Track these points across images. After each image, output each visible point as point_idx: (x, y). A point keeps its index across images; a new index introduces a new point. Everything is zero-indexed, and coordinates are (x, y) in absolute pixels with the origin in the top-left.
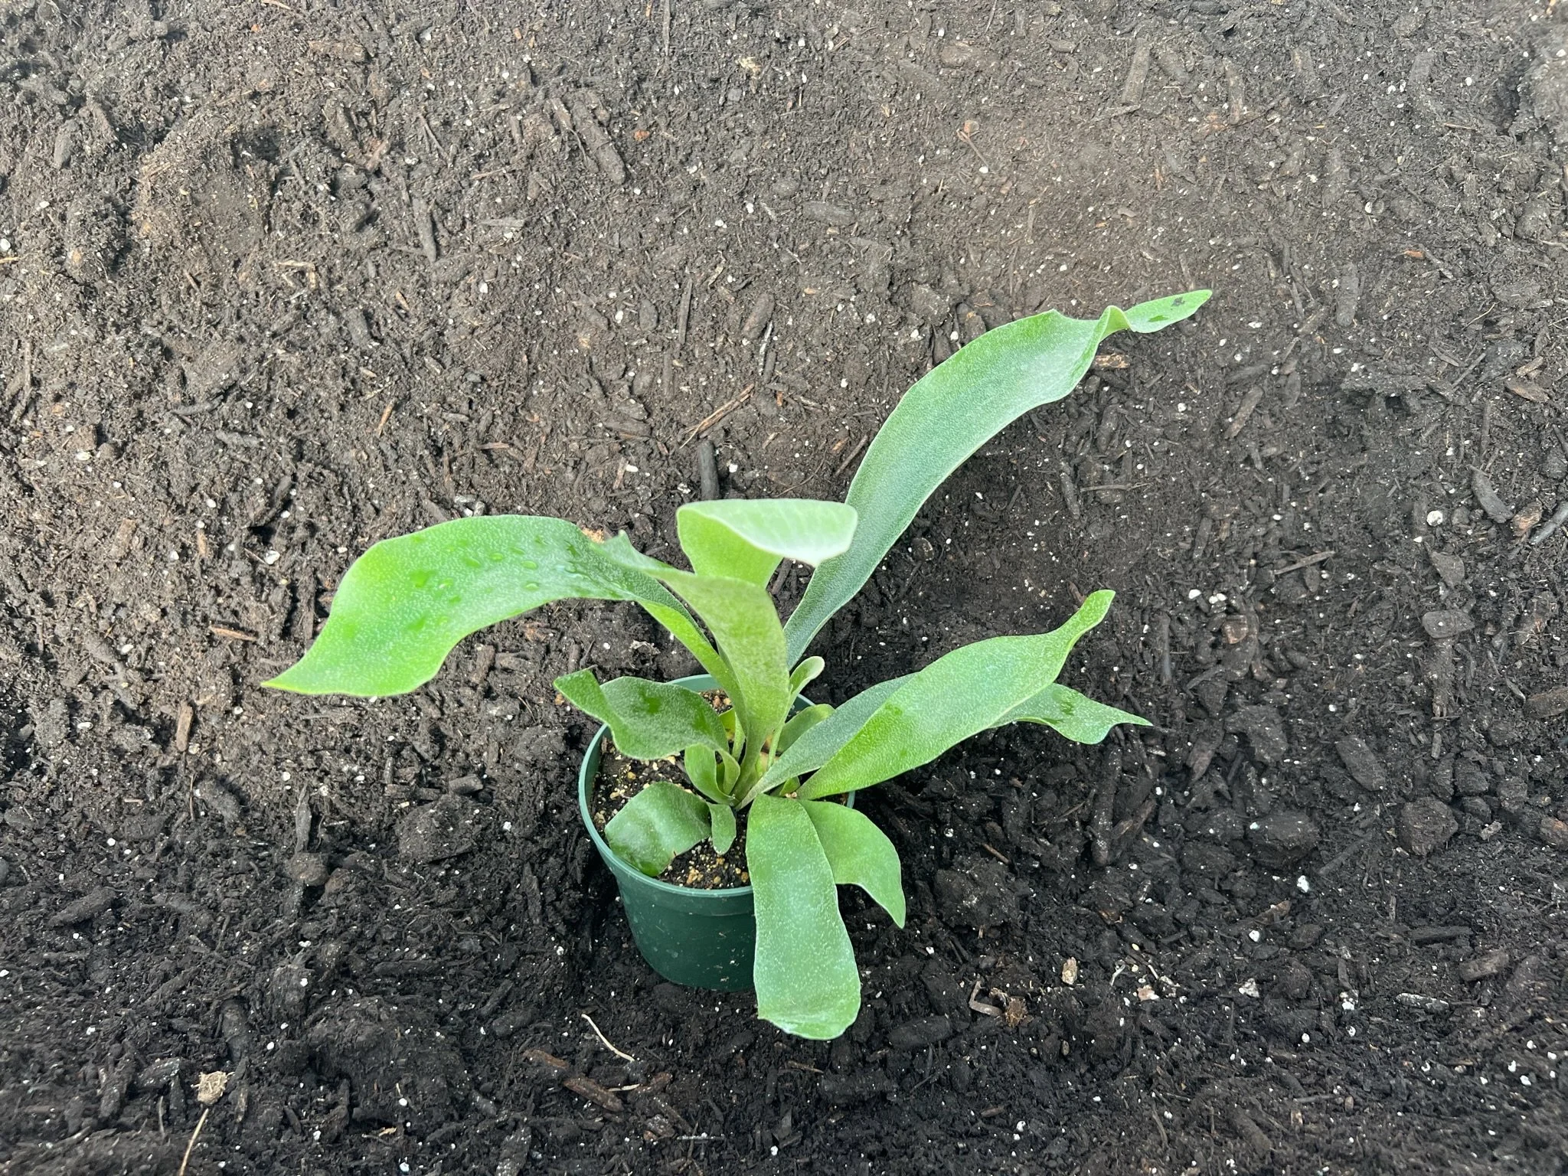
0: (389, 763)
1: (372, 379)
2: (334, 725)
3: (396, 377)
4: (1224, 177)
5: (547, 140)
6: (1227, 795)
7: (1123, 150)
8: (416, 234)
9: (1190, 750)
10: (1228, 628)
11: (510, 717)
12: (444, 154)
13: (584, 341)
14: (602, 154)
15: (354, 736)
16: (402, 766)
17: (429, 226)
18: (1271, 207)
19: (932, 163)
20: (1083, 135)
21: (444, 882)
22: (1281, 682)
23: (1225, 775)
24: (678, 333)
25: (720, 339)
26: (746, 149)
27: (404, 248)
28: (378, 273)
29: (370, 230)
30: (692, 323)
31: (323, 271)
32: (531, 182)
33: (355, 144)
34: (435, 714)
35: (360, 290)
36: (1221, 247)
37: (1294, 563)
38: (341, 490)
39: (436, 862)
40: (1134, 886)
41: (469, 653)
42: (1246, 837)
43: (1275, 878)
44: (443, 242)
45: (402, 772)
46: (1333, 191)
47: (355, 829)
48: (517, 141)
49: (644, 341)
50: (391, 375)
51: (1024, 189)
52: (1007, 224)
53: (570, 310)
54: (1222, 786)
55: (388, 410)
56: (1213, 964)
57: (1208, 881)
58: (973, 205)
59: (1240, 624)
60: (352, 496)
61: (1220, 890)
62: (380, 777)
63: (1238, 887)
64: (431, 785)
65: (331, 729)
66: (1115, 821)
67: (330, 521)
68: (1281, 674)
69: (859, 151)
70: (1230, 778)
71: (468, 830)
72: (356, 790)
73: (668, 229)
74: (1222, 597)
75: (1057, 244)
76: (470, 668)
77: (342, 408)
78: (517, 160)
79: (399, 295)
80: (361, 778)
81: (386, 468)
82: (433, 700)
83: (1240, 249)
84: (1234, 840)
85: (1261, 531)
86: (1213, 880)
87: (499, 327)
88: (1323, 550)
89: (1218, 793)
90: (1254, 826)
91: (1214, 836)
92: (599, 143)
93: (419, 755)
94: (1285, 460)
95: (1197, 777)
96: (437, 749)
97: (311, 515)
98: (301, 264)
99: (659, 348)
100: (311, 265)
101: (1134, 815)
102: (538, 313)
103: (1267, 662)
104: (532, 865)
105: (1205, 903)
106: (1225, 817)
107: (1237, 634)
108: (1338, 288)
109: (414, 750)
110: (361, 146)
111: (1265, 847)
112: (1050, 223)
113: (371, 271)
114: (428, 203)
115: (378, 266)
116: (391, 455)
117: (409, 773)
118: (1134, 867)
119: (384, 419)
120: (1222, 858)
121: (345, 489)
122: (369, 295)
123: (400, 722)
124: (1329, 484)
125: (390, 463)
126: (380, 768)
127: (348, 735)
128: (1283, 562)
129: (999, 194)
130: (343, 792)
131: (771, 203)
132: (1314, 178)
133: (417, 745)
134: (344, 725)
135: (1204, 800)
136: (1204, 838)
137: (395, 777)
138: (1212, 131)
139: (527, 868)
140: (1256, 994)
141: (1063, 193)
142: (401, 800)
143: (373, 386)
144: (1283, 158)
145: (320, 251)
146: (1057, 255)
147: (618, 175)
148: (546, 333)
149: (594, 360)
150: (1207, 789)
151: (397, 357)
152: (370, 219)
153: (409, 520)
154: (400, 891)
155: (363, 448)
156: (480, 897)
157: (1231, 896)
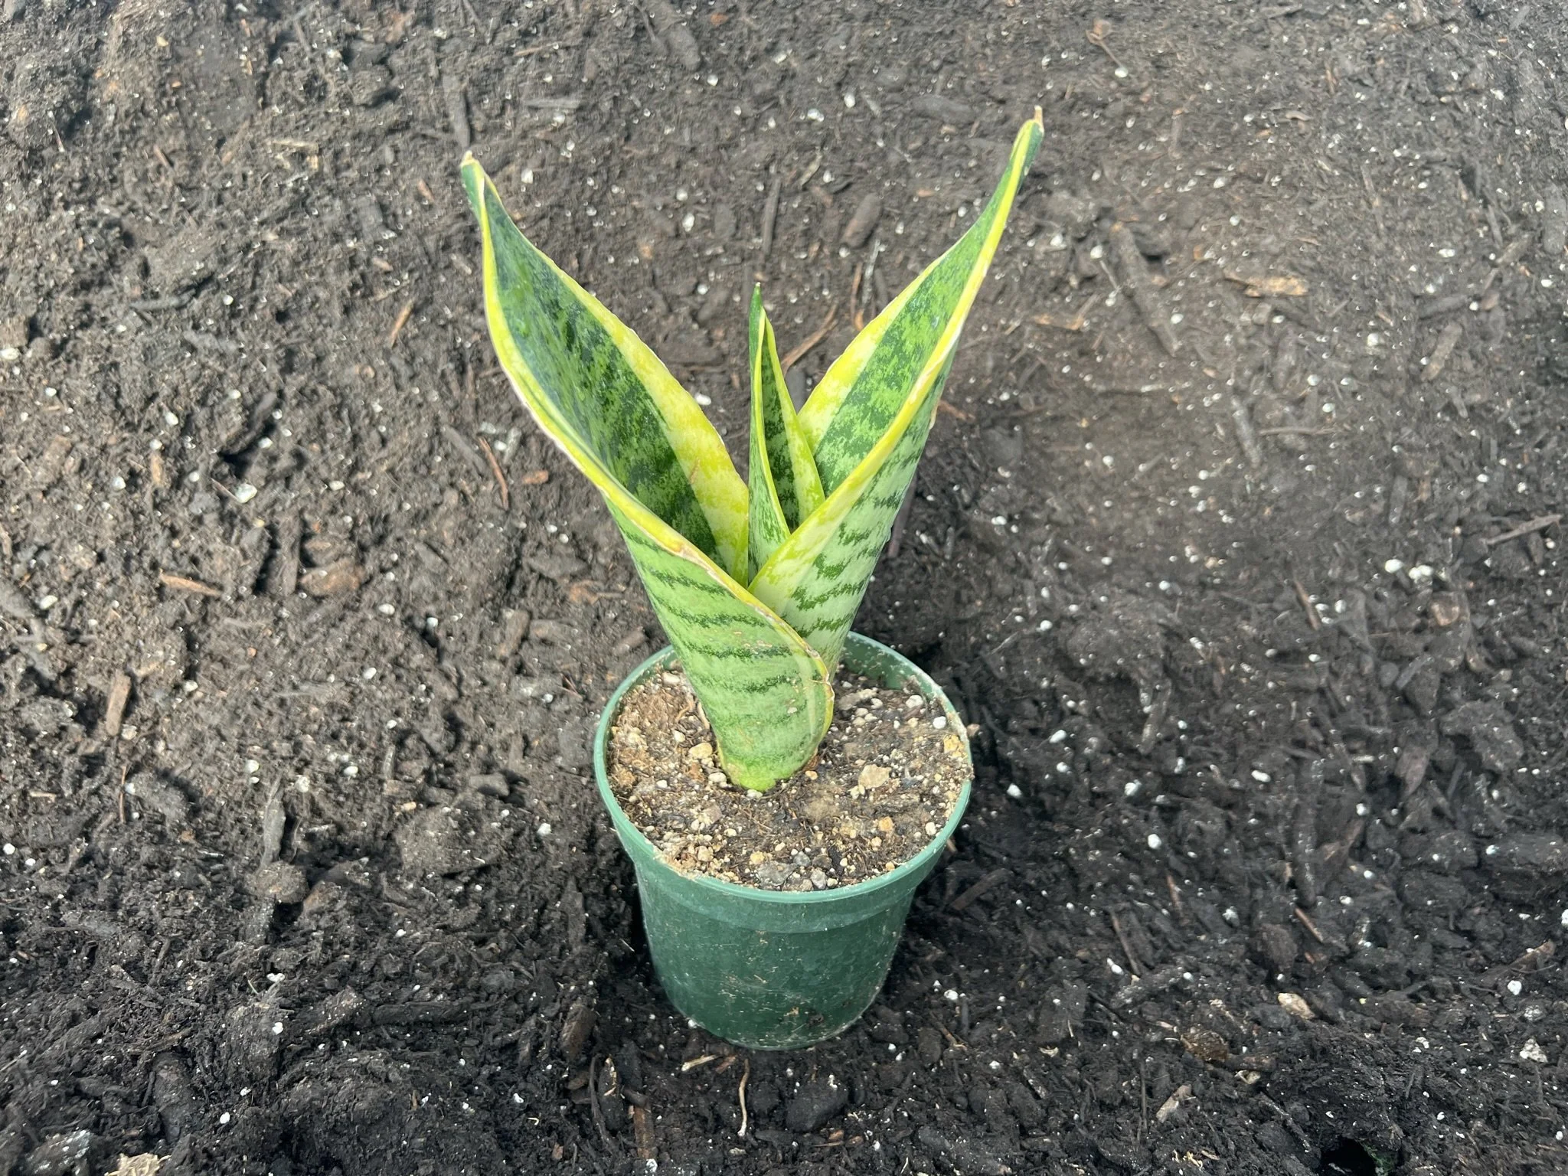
0: (390, 754)
2: (318, 705)
3: (416, 275)
4: (1406, 82)
5: (608, 14)
7: (1286, 51)
8: (446, 116)
9: (1397, 758)
10: (1436, 607)
11: (549, 697)
12: (482, 30)
13: (646, 249)
14: (673, 35)
15: (344, 720)
16: (407, 759)
17: (462, 105)
18: (1457, 124)
19: (1057, 66)
20: (1234, 39)
21: (462, 900)
22: (1505, 674)
23: (1443, 789)
24: (761, 242)
25: (815, 248)
26: (844, 35)
27: (430, 132)
28: (396, 159)
29: (390, 107)
30: (779, 230)
31: (328, 154)
32: (589, 61)
33: (374, 15)
34: (451, 694)
35: (374, 178)
36: (1407, 159)
37: (1508, 531)
38: (339, 413)
39: (451, 876)
40: (1348, 925)
41: (495, 619)
42: (1481, 866)
43: (1523, 916)
44: (478, 125)
45: (406, 766)
46: (1526, 106)
47: (342, 838)
48: (572, 16)
49: (720, 250)
50: (411, 272)
51: (1169, 95)
52: (1147, 136)
53: (630, 214)
54: (1441, 801)
55: (405, 312)
56: (1471, 1024)
57: (1440, 920)
58: (1108, 113)
59: (1449, 603)
60: (352, 421)
61: (1457, 931)
62: (377, 770)
63: (1481, 926)
64: (442, 785)
65: (314, 710)
67: (323, 452)
68: (1502, 663)
69: (977, 45)
70: (1450, 792)
71: (494, 835)
72: (346, 785)
73: (750, 122)
74: (1426, 571)
75: (1209, 158)
76: (497, 637)
77: (347, 310)
78: (573, 36)
79: (421, 184)
80: (352, 771)
81: (398, 387)
82: (448, 677)
83: (1429, 163)
84: (1464, 868)
85: (1464, 494)
86: (1446, 918)
87: (545, 223)
88: (1545, 514)
89: (1438, 813)
90: (1490, 850)
91: (1439, 864)
92: (670, 22)
93: (428, 747)
94: (1490, 410)
95: (1411, 789)
96: (452, 738)
97: (299, 442)
98: (301, 144)
99: (737, 259)
100: (313, 146)
102: (592, 212)
103: (1484, 650)
105: (1439, 948)
106: (1451, 840)
107: (1448, 615)
108: (1544, 211)
109: (421, 739)
110: (380, 17)
111: (1511, 876)
112: (1199, 135)
113: (389, 156)
114: (461, 80)
115: (396, 152)
116: (404, 371)
117: (415, 768)
118: (1347, 901)
119: (399, 324)
120: (1452, 890)
121: (345, 413)
122: (384, 184)
123: (405, 704)
124: (1548, 436)
125: (403, 381)
126: (378, 759)
127: (336, 717)
128: (1495, 529)
129: (1138, 102)
130: (329, 786)
131: (874, 94)
132: (1499, 95)
133: (426, 733)
134: (332, 706)
135: (1421, 820)
136: (1427, 865)
137: (397, 771)
138: (1389, 31)
140: (1544, 1059)
141: (1214, 102)
142: (406, 800)
143: (387, 283)
144: (1465, 69)
145: (325, 132)
146: (1212, 170)
147: (691, 59)
148: (601, 237)
149: (658, 272)
150: (1425, 806)
151: (419, 250)
153: (425, 450)
154: (403, 912)
155: (370, 363)
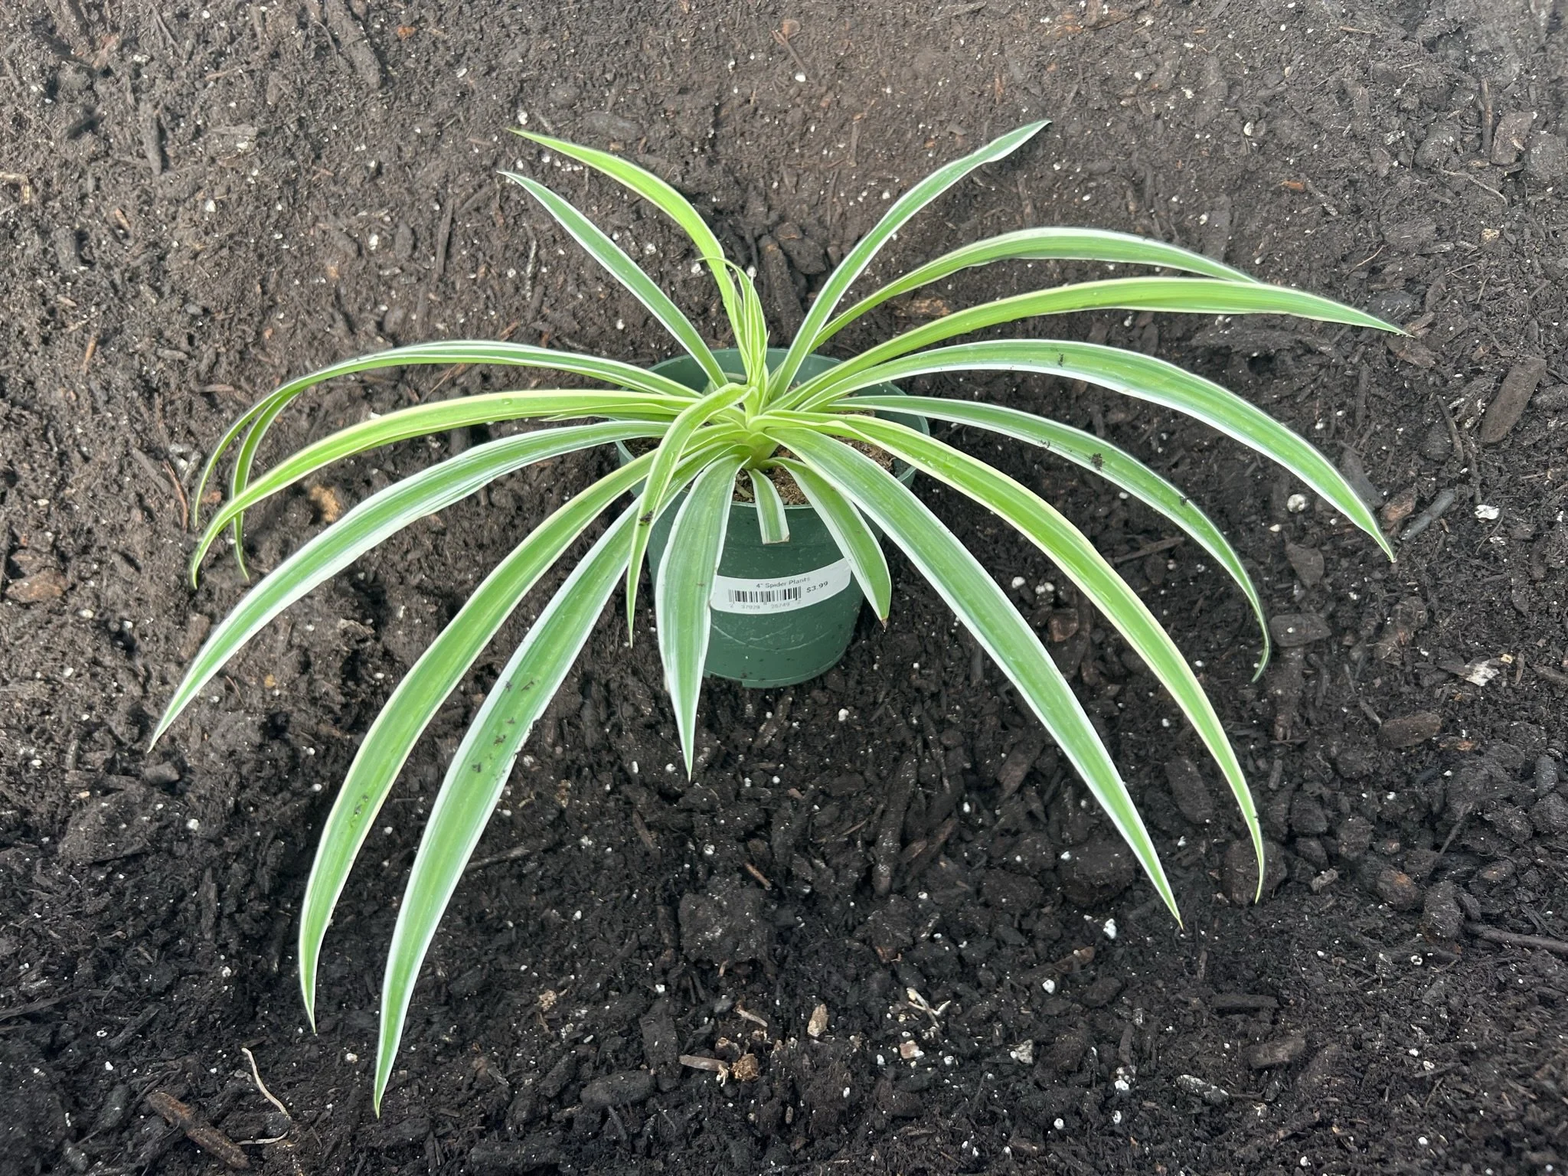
1: (73, 308)
6: (1042, 817)
66: (904, 841)
101: (929, 834)
104: (215, 870)
139: (208, 873)
152: (90, 124)
156: (142, 907)
157: (1030, 936)
